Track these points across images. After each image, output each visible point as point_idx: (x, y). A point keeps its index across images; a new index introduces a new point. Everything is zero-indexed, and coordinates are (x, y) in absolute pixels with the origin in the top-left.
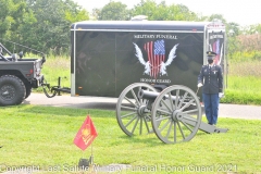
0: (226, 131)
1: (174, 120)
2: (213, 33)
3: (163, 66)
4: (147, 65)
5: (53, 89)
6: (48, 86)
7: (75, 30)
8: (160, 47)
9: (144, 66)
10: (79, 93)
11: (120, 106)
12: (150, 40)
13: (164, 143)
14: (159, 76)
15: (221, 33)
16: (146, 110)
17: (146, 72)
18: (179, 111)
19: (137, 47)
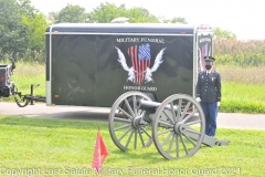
0: (227, 143)
1: (177, 132)
2: (202, 36)
3: (149, 72)
4: (131, 71)
5: (25, 97)
6: (20, 94)
7: (51, 33)
8: (145, 52)
9: (127, 72)
10: (56, 101)
11: (113, 118)
12: (133, 44)
13: (166, 159)
14: (144, 83)
15: (209, 36)
16: (142, 122)
17: (130, 78)
18: (181, 122)
19: (119, 51)
